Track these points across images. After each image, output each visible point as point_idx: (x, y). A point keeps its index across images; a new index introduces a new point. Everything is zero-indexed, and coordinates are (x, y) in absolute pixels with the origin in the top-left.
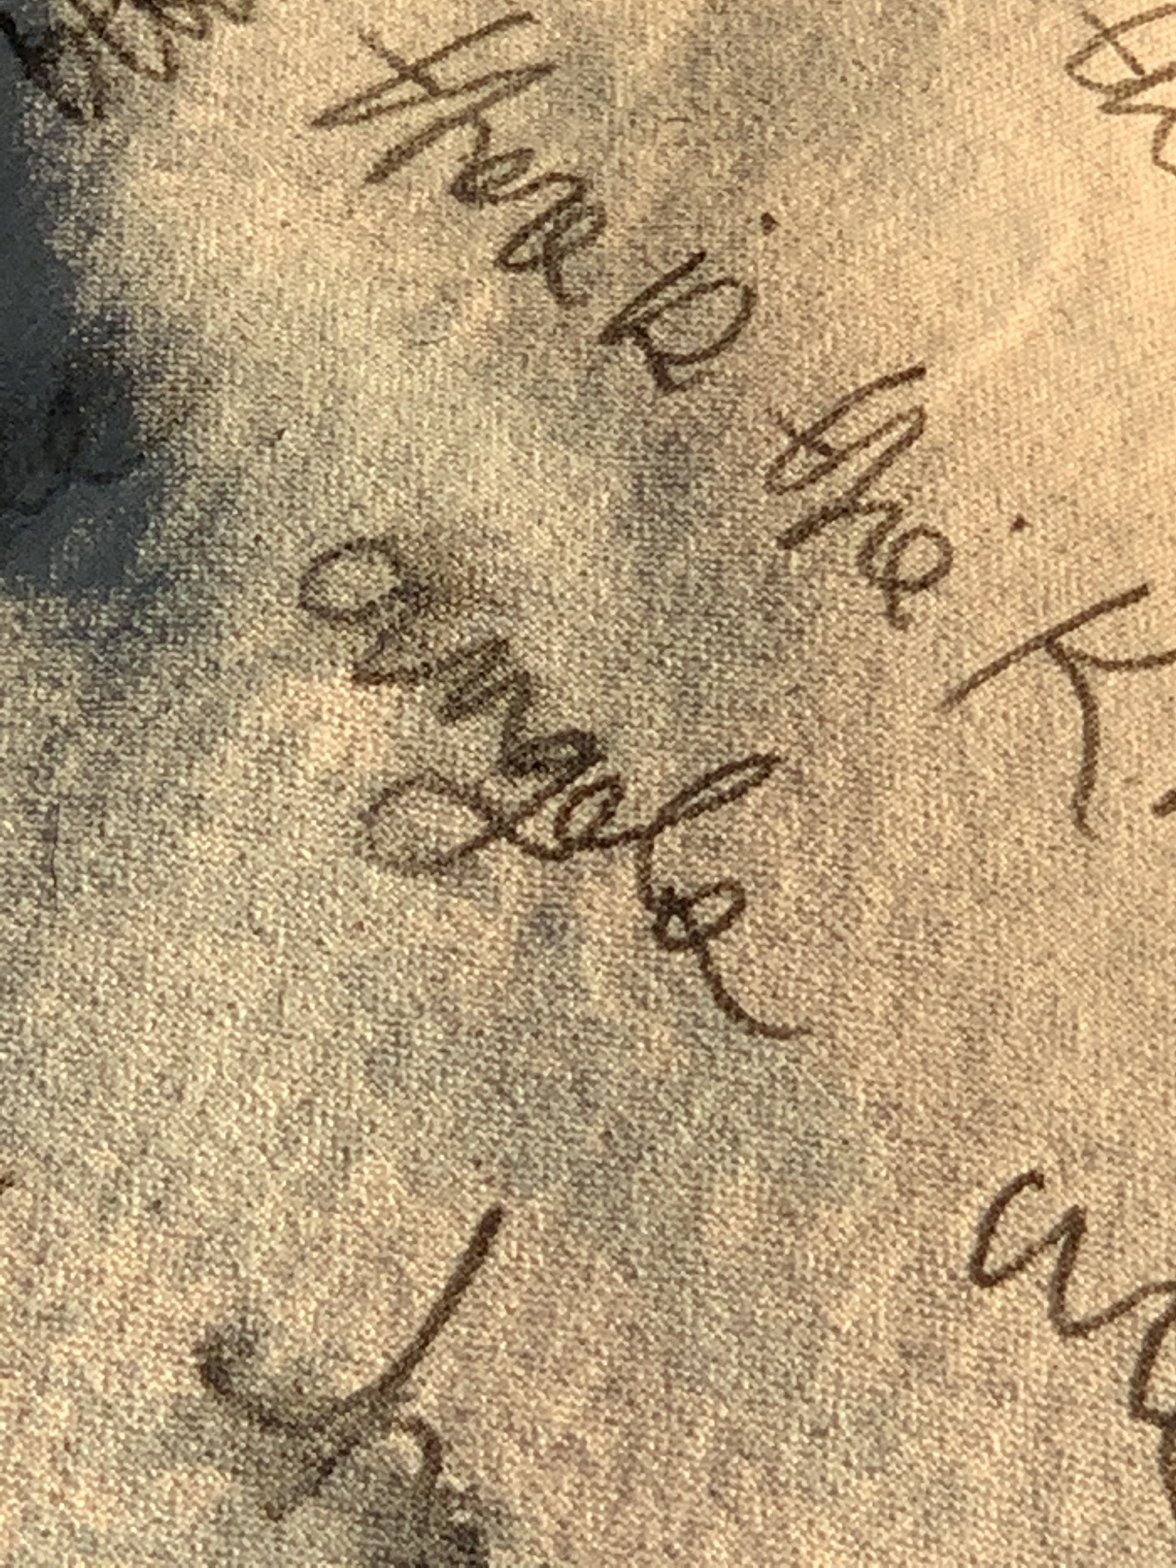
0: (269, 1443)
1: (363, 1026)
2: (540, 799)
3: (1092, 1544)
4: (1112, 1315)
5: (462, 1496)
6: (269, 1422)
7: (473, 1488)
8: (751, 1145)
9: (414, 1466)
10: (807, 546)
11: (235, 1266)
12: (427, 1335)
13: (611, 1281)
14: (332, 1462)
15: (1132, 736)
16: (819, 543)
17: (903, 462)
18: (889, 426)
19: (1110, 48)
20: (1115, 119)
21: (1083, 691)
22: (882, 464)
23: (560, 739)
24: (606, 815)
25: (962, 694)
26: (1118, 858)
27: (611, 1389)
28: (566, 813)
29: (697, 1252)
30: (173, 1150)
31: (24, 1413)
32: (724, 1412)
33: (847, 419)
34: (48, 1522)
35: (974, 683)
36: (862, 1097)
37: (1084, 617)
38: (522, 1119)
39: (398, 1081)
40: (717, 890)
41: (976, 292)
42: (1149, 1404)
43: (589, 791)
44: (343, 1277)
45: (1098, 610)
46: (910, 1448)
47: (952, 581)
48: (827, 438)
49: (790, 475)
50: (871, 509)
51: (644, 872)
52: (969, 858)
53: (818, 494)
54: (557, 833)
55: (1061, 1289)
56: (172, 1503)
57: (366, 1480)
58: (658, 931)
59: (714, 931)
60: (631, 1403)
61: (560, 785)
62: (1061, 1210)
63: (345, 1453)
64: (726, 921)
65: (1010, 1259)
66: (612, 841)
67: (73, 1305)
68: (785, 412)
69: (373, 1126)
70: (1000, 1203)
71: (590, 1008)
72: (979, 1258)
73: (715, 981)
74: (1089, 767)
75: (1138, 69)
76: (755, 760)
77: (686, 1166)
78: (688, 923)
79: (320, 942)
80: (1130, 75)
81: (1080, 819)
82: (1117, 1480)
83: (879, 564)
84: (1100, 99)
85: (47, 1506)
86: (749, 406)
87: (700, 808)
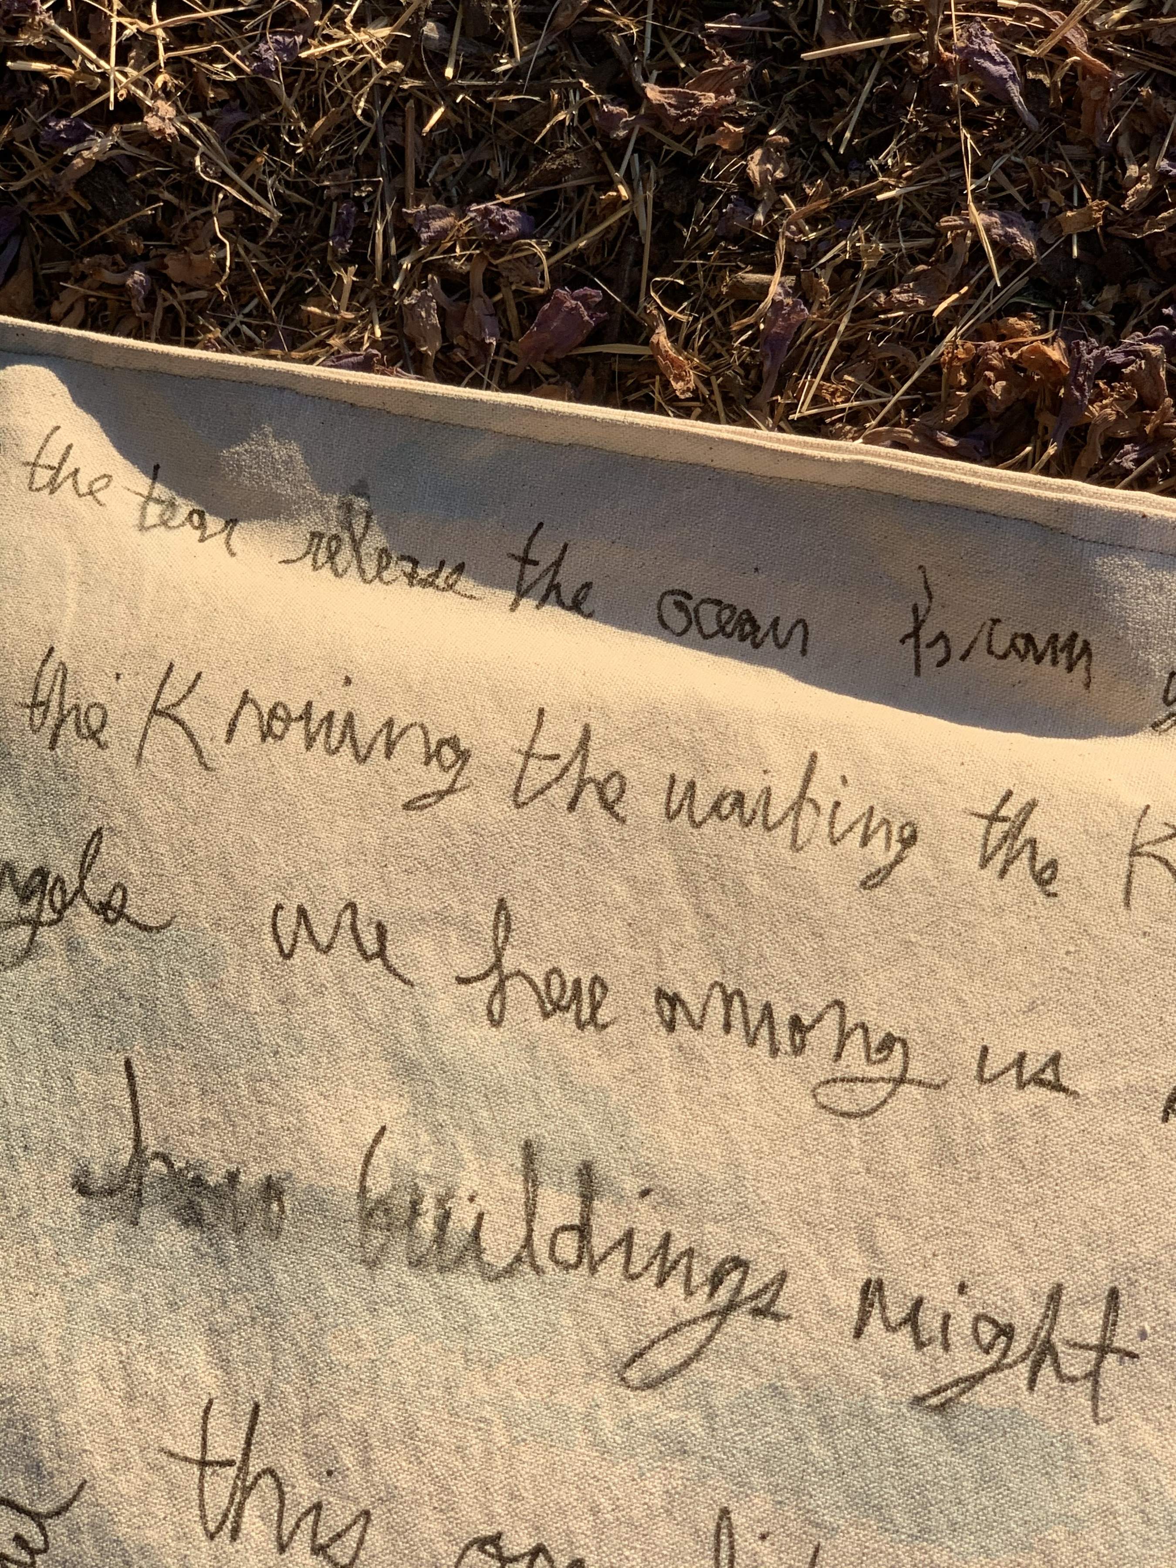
0: (116, 1200)
1: (44, 1030)
2: (40, 903)
3: (387, 1016)
4: (336, 933)
5: (186, 1168)
6: (111, 1193)
7: (187, 1162)
8: (186, 969)
9: (164, 1170)
10: (59, 744)
11: (64, 1148)
12: (136, 1121)
13: (178, 1055)
14: (139, 1190)
15: (202, 722)
16: (62, 738)
17: (67, 686)
18: (55, 677)
19: (39, 469)
20: (56, 494)
21: (177, 720)
22: (62, 694)
23: (32, 877)
24: (64, 892)
25: (140, 755)
26: (227, 770)
27: (204, 1092)
28: (51, 901)
29: (196, 1023)
30: (18, 1123)
31: (37, 1254)
32: (243, 1071)
33: (41, 687)
34: (70, 1285)
35: (141, 747)
36: (207, 925)
37: (159, 692)
38: (113, 1022)
39: (66, 1039)
40: (114, 890)
41: (51, 602)
42: (369, 953)
43: (53, 888)
44: (98, 1123)
45: (162, 685)
46: (307, 1033)
47: (111, 717)
48: (40, 699)
49: (37, 722)
50: (69, 712)
51: (89, 903)
52: (181, 812)
53: (50, 722)
54: (54, 911)
55: (314, 938)
56: (102, 1246)
57: (154, 1187)
58: (107, 920)
59: (123, 906)
60: (213, 1092)
61: (43, 892)
62: (294, 911)
63: (141, 1184)
64: (124, 899)
65: (292, 942)
66: (72, 900)
67: (25, 1204)
68: (21, 700)
69: (70, 1062)
70: (274, 925)
71: (106, 965)
72: (281, 950)
73: (135, 923)
74: (196, 746)
75: (52, 468)
76: (94, 834)
77: (172, 995)
78: (114, 910)
79: (11, 1012)
80: (52, 472)
81: (207, 768)
82: (378, 988)
83: (85, 731)
84: (46, 491)
85: (66, 1280)
86: (9, 707)
87: (90, 866)
